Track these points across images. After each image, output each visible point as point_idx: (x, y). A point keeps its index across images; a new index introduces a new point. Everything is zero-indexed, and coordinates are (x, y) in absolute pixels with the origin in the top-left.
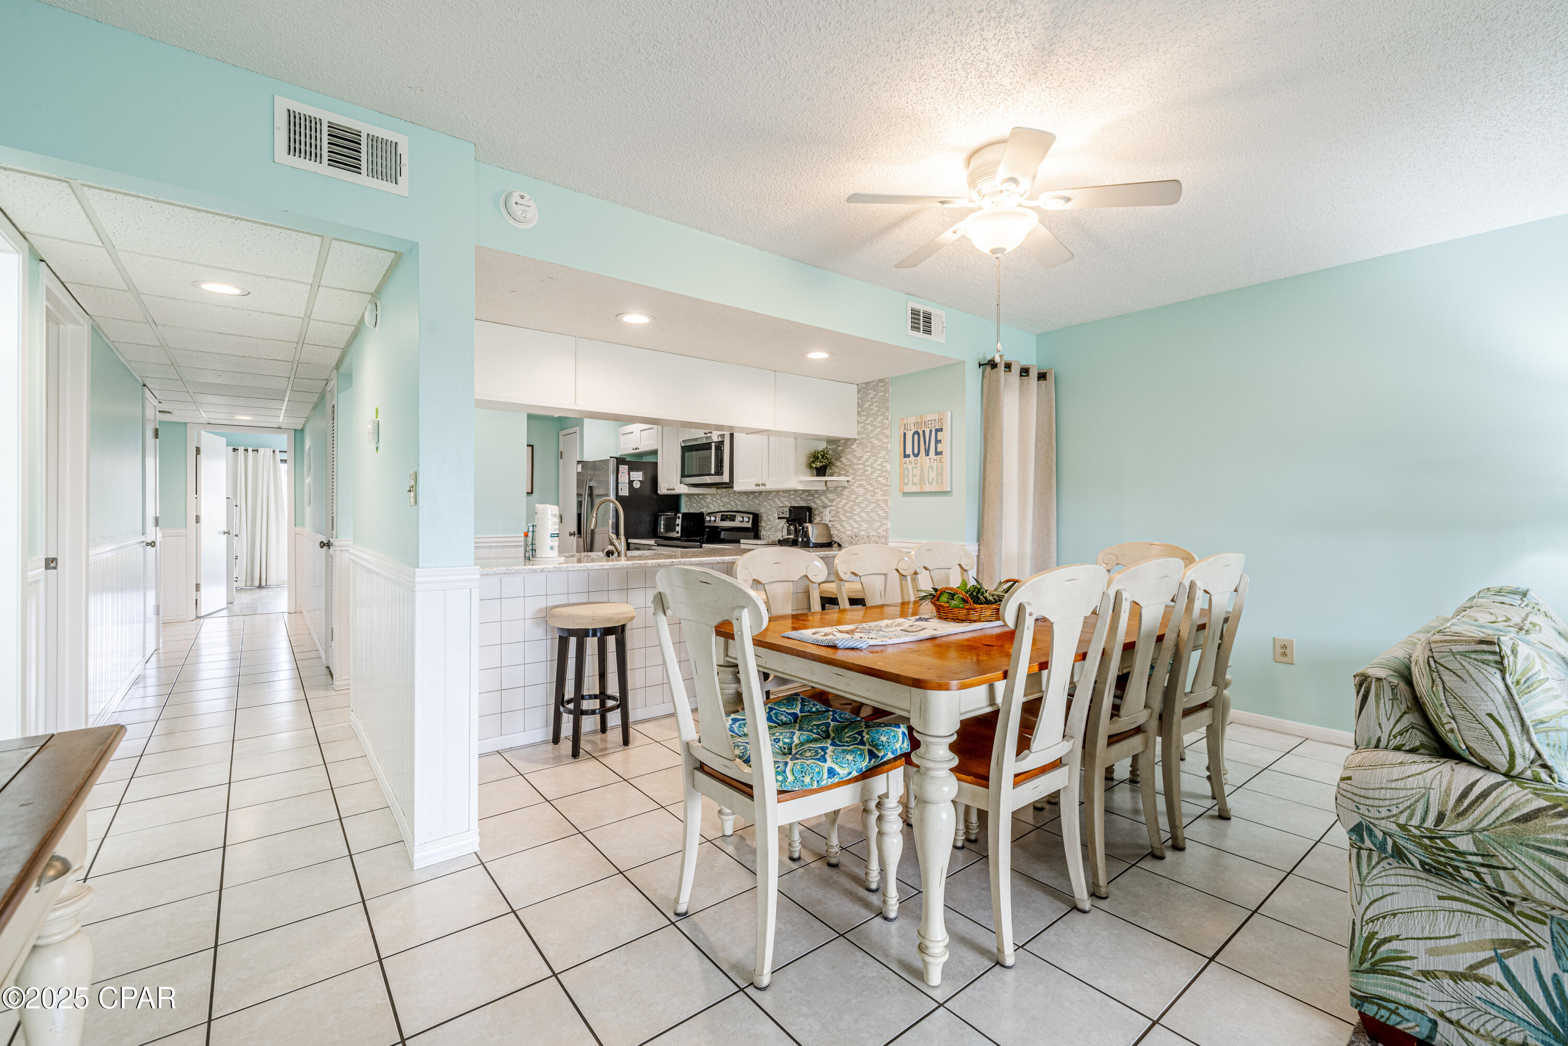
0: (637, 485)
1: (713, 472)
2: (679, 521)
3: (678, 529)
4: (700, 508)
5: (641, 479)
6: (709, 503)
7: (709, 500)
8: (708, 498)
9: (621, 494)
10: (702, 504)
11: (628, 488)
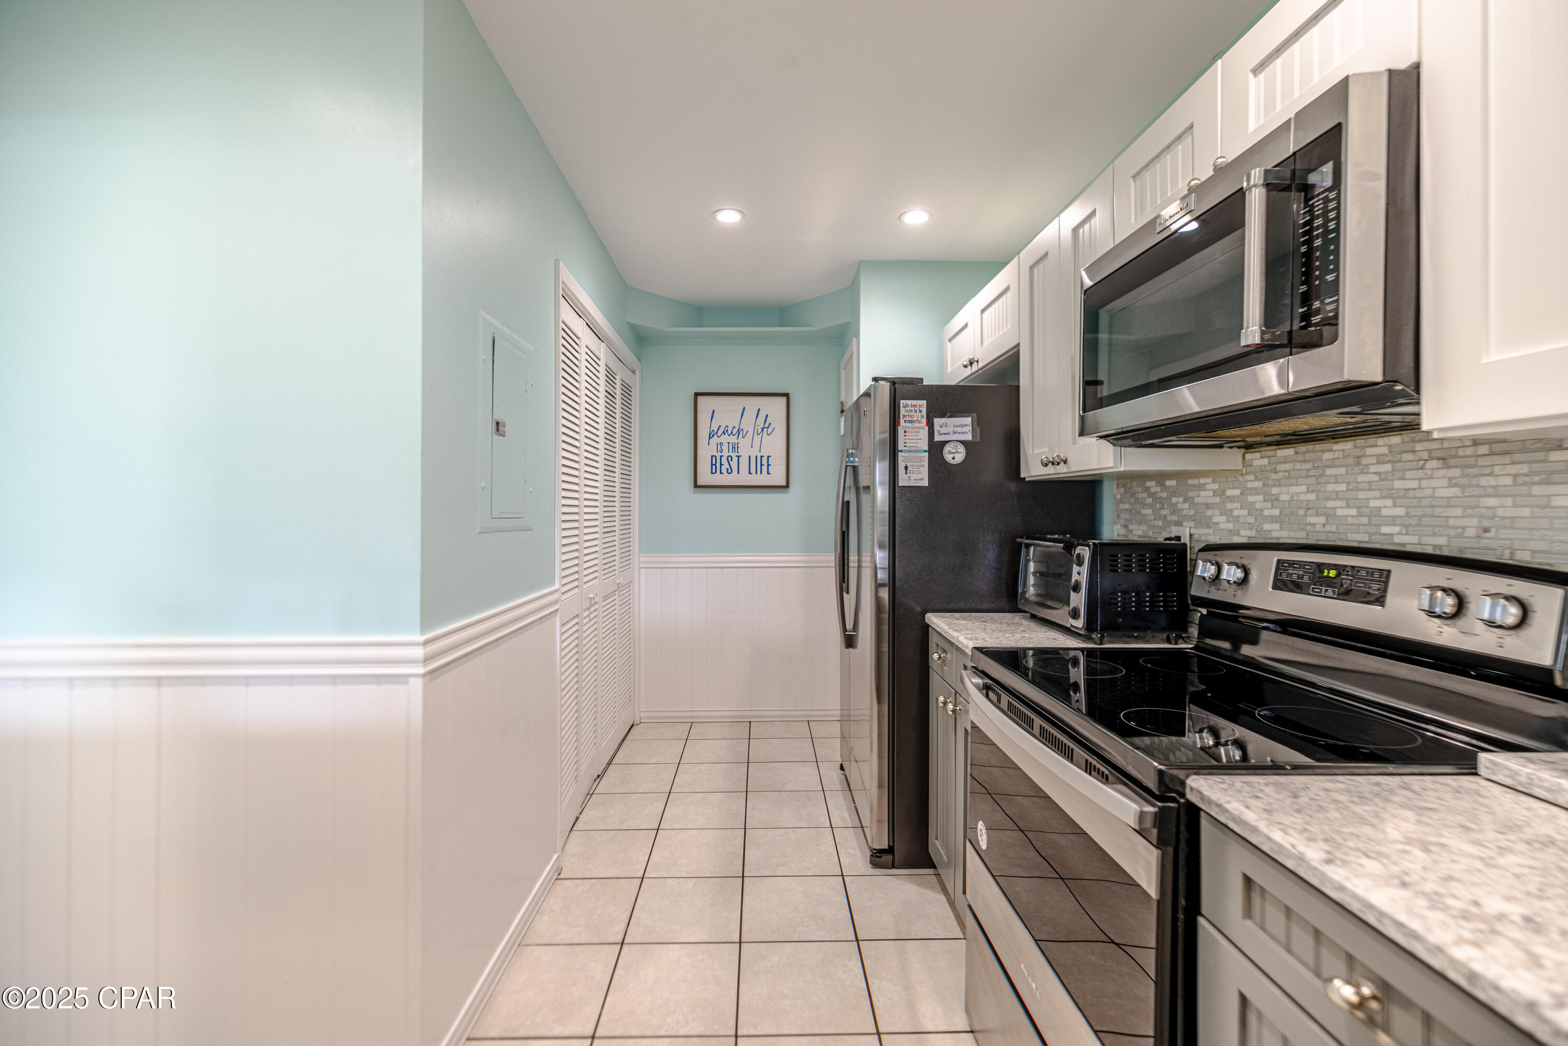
0: (955, 455)
1: (1252, 334)
2: (1080, 574)
3: (1079, 600)
4: (1168, 523)
5: (969, 437)
6: (1208, 506)
7: (1205, 496)
8: (1201, 487)
9: (904, 480)
10: (1175, 510)
11: (926, 464)
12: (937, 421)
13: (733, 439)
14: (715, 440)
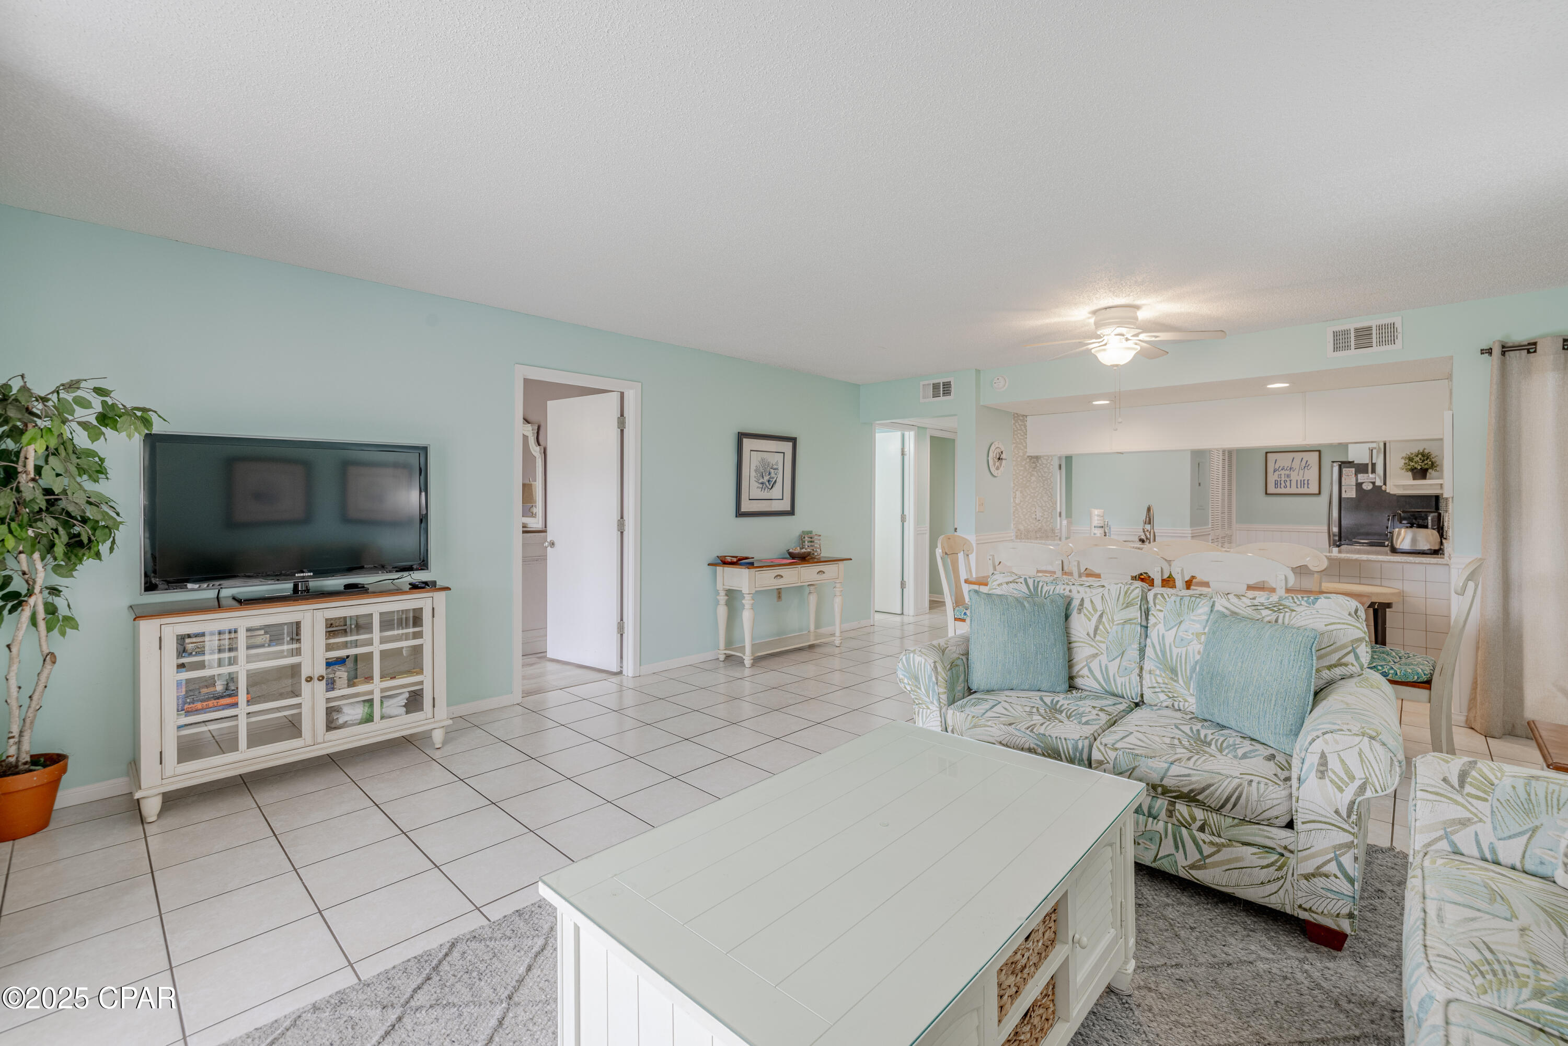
0: (1367, 487)
5: (1373, 480)
9: (1345, 495)
11: (1355, 490)
12: (1359, 475)
13: (1287, 472)
14: (1277, 473)
